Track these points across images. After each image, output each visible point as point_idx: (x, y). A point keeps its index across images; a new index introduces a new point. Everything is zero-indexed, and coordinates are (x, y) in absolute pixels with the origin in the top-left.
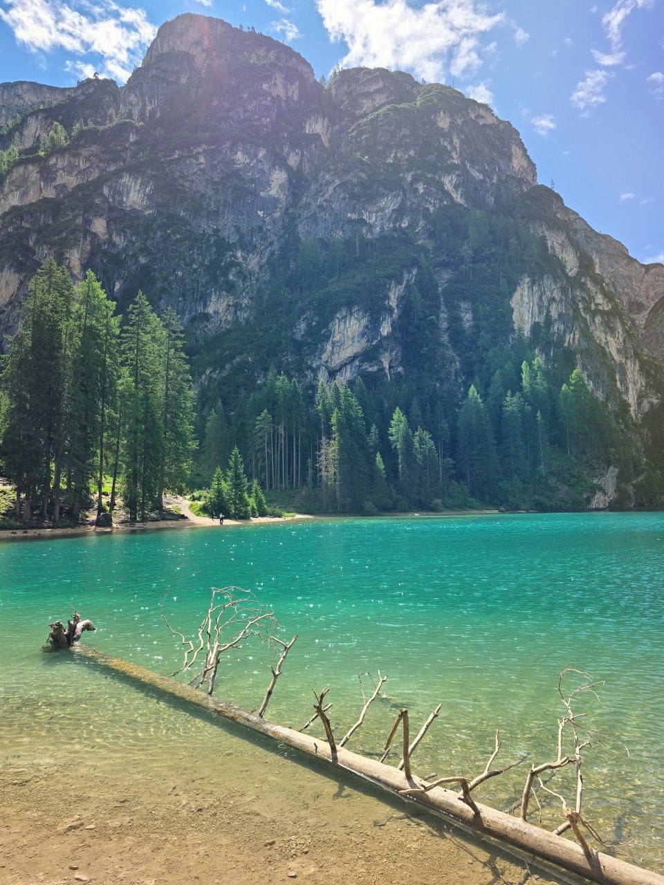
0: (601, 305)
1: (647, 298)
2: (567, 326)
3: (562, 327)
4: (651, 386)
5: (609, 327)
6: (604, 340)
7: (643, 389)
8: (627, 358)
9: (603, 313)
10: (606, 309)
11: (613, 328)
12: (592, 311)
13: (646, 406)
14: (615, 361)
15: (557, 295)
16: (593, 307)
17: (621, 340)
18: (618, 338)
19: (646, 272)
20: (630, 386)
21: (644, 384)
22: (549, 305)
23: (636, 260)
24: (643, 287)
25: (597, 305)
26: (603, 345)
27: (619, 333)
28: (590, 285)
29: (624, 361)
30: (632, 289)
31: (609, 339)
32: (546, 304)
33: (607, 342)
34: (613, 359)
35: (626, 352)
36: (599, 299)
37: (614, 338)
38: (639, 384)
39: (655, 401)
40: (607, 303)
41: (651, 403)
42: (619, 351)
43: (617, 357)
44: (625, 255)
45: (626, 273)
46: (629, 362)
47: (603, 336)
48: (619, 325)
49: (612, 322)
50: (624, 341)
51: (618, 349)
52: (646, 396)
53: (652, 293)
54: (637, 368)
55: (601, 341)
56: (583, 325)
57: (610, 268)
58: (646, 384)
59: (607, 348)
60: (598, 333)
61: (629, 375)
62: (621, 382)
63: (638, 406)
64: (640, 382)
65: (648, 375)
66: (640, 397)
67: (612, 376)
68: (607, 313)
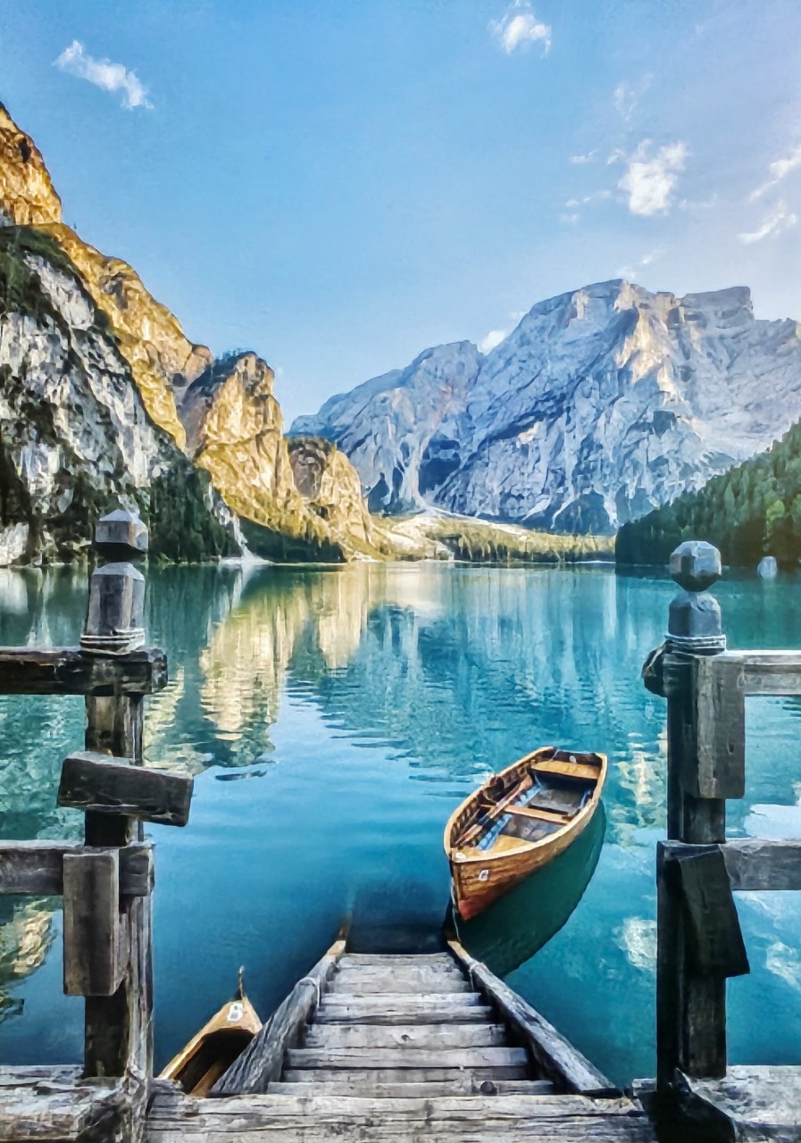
0: (111, 366)
1: (190, 374)
2: (50, 377)
3: (44, 377)
4: (163, 453)
5: (118, 390)
6: (110, 401)
7: (155, 455)
8: (136, 423)
9: (112, 375)
10: (117, 371)
11: (122, 391)
12: (100, 370)
13: (156, 473)
14: (120, 424)
15: (41, 341)
16: (102, 366)
17: (131, 405)
18: (128, 402)
20: (138, 452)
21: (157, 451)
22: (29, 350)
24: (188, 363)
25: (106, 365)
26: (108, 406)
27: (129, 398)
28: (101, 342)
29: (132, 425)
31: (117, 401)
32: (25, 347)
33: (113, 406)
34: (118, 421)
35: (135, 417)
36: (111, 360)
37: (123, 401)
39: (166, 469)
40: (119, 366)
41: (162, 470)
42: (127, 415)
43: (125, 422)
44: (177, 329)
46: (137, 428)
47: (109, 398)
48: (130, 390)
49: (121, 386)
50: (135, 407)
51: (126, 413)
52: (158, 462)
54: (150, 433)
55: (106, 401)
56: (78, 382)
57: (159, 338)
58: (159, 451)
59: (112, 410)
60: (104, 393)
61: (136, 439)
62: (126, 445)
63: (150, 471)
64: (154, 447)
65: (161, 441)
66: (154, 462)
67: (111, 438)
68: (118, 376)
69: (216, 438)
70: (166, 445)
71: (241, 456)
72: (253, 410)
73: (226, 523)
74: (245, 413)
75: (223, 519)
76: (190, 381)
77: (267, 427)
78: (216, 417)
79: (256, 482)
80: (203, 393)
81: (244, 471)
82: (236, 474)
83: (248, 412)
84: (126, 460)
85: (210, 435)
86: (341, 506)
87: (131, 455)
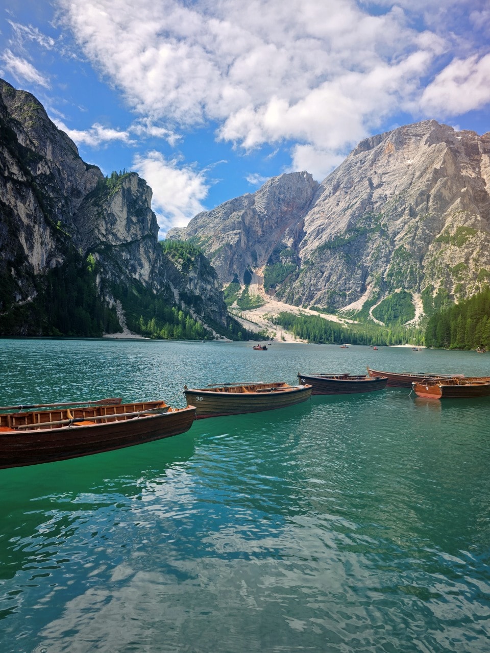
0: (15, 175)
1: (85, 189)
4: (59, 249)
5: (20, 194)
6: (13, 203)
7: (52, 250)
8: (35, 223)
9: (15, 182)
10: (20, 179)
11: (24, 196)
12: (5, 177)
13: (53, 264)
14: (22, 222)
16: (6, 174)
17: (32, 207)
18: (29, 205)
19: (87, 170)
20: (37, 247)
21: (54, 247)
23: (80, 158)
24: (83, 180)
25: (12, 173)
26: (12, 207)
27: (30, 201)
29: (32, 224)
30: (75, 179)
31: (19, 203)
33: (16, 206)
34: (20, 220)
35: (35, 218)
36: (15, 169)
37: (25, 204)
38: (50, 246)
39: (61, 261)
40: (22, 175)
41: (58, 262)
42: (28, 216)
43: (26, 221)
44: (74, 152)
45: (72, 165)
46: (37, 227)
47: (13, 200)
48: (31, 195)
49: (23, 191)
50: (35, 210)
51: (27, 214)
52: (55, 256)
53: (89, 186)
54: (48, 232)
55: (10, 203)
57: (60, 158)
58: (56, 247)
59: (15, 210)
60: (8, 196)
61: (36, 236)
62: (27, 240)
63: (48, 262)
64: (51, 244)
65: (58, 240)
66: (50, 256)
67: (14, 233)
68: (21, 183)
69: (104, 240)
70: (62, 243)
71: (125, 255)
72: (134, 219)
73: (110, 306)
74: (129, 221)
75: (108, 303)
76: (85, 193)
77: (146, 233)
78: (103, 223)
79: (137, 276)
80: (96, 204)
81: (127, 267)
82: (120, 268)
83: (131, 220)
84: (26, 252)
85: (100, 236)
86: (203, 297)
87: (31, 248)
